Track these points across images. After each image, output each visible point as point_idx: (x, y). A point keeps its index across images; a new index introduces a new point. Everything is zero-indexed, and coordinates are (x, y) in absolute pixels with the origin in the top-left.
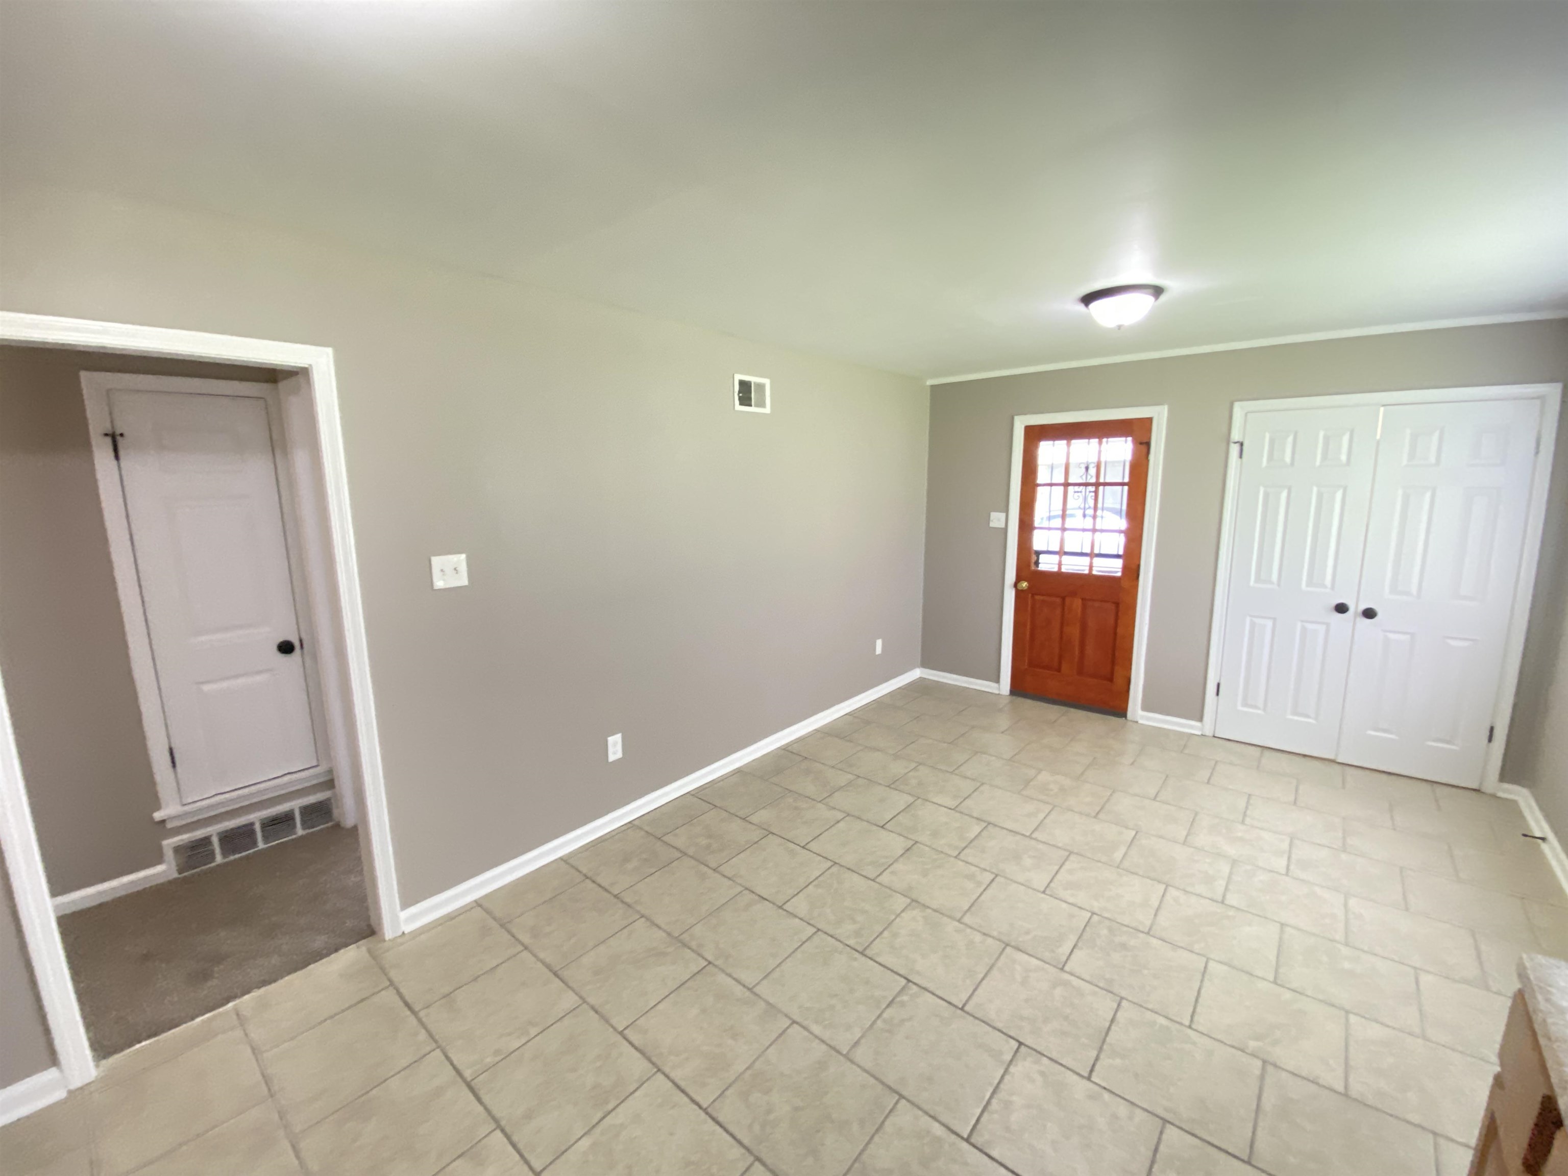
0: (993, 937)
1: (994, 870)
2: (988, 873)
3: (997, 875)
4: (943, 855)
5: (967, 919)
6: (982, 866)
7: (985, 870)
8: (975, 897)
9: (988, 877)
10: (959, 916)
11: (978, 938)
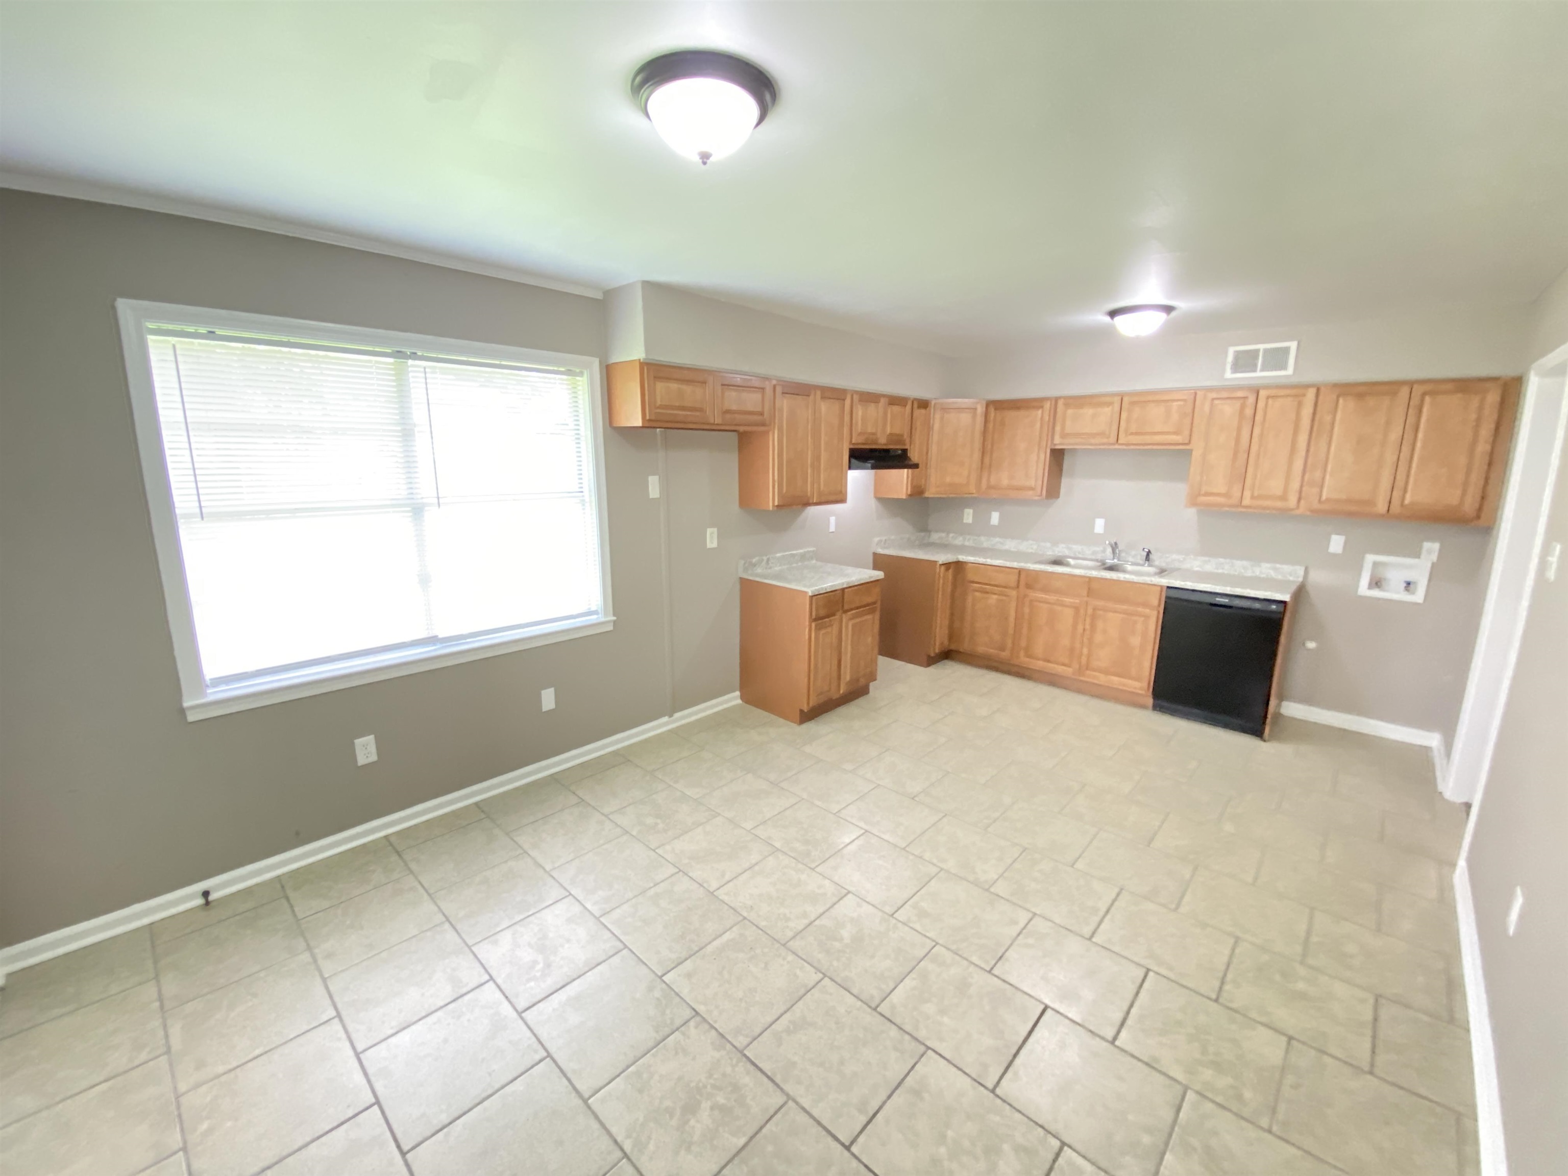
0: (913, 854)
1: (894, 921)
2: (900, 919)
3: (892, 915)
4: (954, 947)
5: (934, 870)
6: (906, 928)
7: (904, 924)
8: (923, 891)
9: (901, 915)
10: (942, 874)
11: (927, 856)
